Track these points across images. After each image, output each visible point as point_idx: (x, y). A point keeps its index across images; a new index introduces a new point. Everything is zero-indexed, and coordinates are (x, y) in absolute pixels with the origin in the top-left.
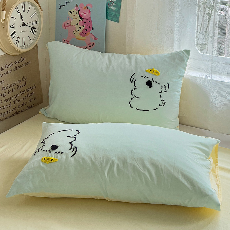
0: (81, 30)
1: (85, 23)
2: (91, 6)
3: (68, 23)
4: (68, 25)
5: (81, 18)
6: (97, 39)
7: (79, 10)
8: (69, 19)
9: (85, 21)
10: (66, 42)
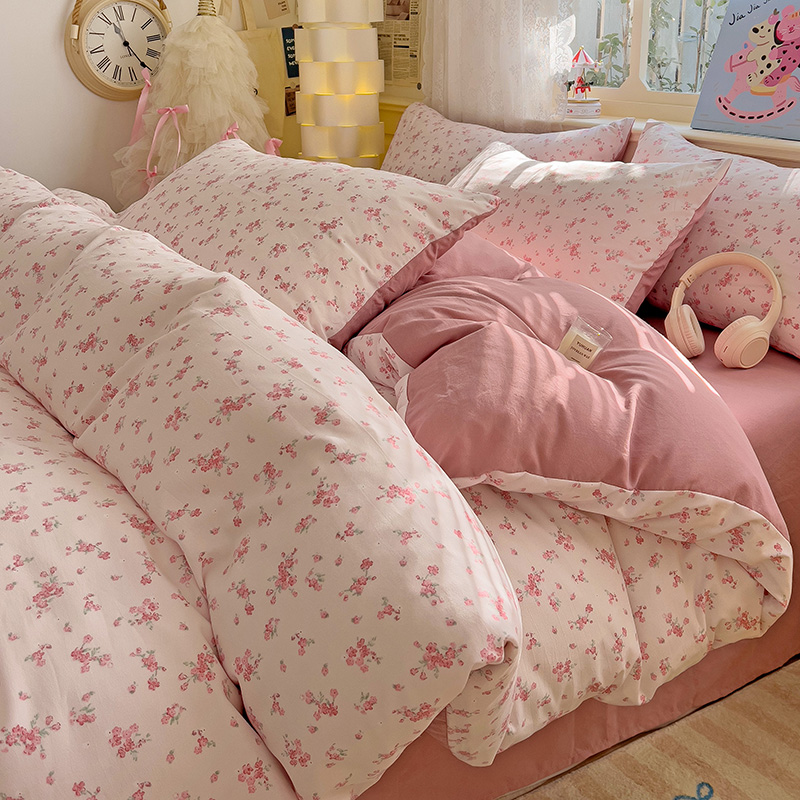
0: (768, 72)
1: (784, 52)
4: (741, 61)
7: (779, 22)
8: (746, 46)
9: (785, 48)
10: (724, 102)
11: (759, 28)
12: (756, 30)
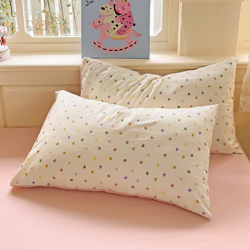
10: (97, 44)
11: (105, 8)
12: (103, 9)
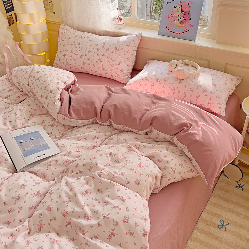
0: (180, 20)
2: (192, 3)
3: (171, 15)
4: (171, 16)
5: (182, 11)
6: (192, 26)
7: (182, 6)
8: (172, 11)
